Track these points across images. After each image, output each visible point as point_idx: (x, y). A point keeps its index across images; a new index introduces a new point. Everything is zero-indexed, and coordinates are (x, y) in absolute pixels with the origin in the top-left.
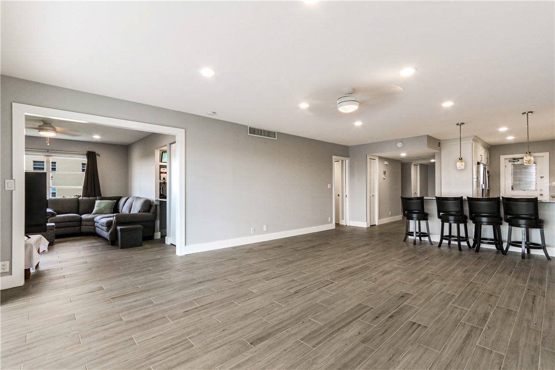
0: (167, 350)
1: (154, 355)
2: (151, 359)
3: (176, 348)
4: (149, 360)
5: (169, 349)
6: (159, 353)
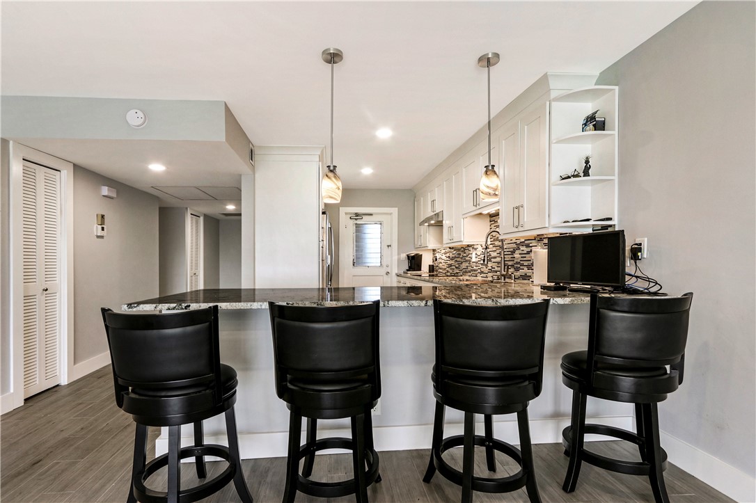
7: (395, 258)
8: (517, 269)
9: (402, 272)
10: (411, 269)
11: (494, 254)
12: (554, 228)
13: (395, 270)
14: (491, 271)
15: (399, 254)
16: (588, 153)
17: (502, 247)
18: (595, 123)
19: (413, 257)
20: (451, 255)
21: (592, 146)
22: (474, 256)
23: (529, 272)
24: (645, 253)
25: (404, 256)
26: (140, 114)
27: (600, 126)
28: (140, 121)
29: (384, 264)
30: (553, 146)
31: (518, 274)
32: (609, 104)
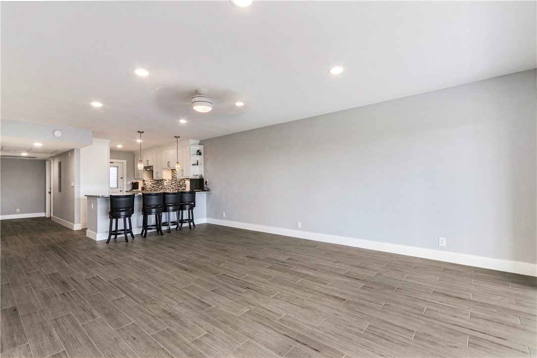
0: (388, 338)
1: (401, 343)
2: (406, 343)
3: (381, 334)
4: (409, 344)
5: (386, 337)
6: (395, 341)
7: (125, 184)
8: (181, 187)
9: (128, 190)
10: (133, 188)
11: (173, 182)
12: (191, 177)
13: (125, 189)
14: (172, 188)
15: (127, 182)
16: (198, 159)
17: (176, 180)
18: (199, 153)
19: (135, 183)
20: (154, 182)
21: (198, 158)
22: (165, 183)
23: (185, 188)
24: (208, 183)
25: (129, 183)
26: (60, 132)
27: (200, 154)
28: (60, 135)
29: (119, 186)
30: (191, 157)
31: (181, 189)
32: (201, 148)
